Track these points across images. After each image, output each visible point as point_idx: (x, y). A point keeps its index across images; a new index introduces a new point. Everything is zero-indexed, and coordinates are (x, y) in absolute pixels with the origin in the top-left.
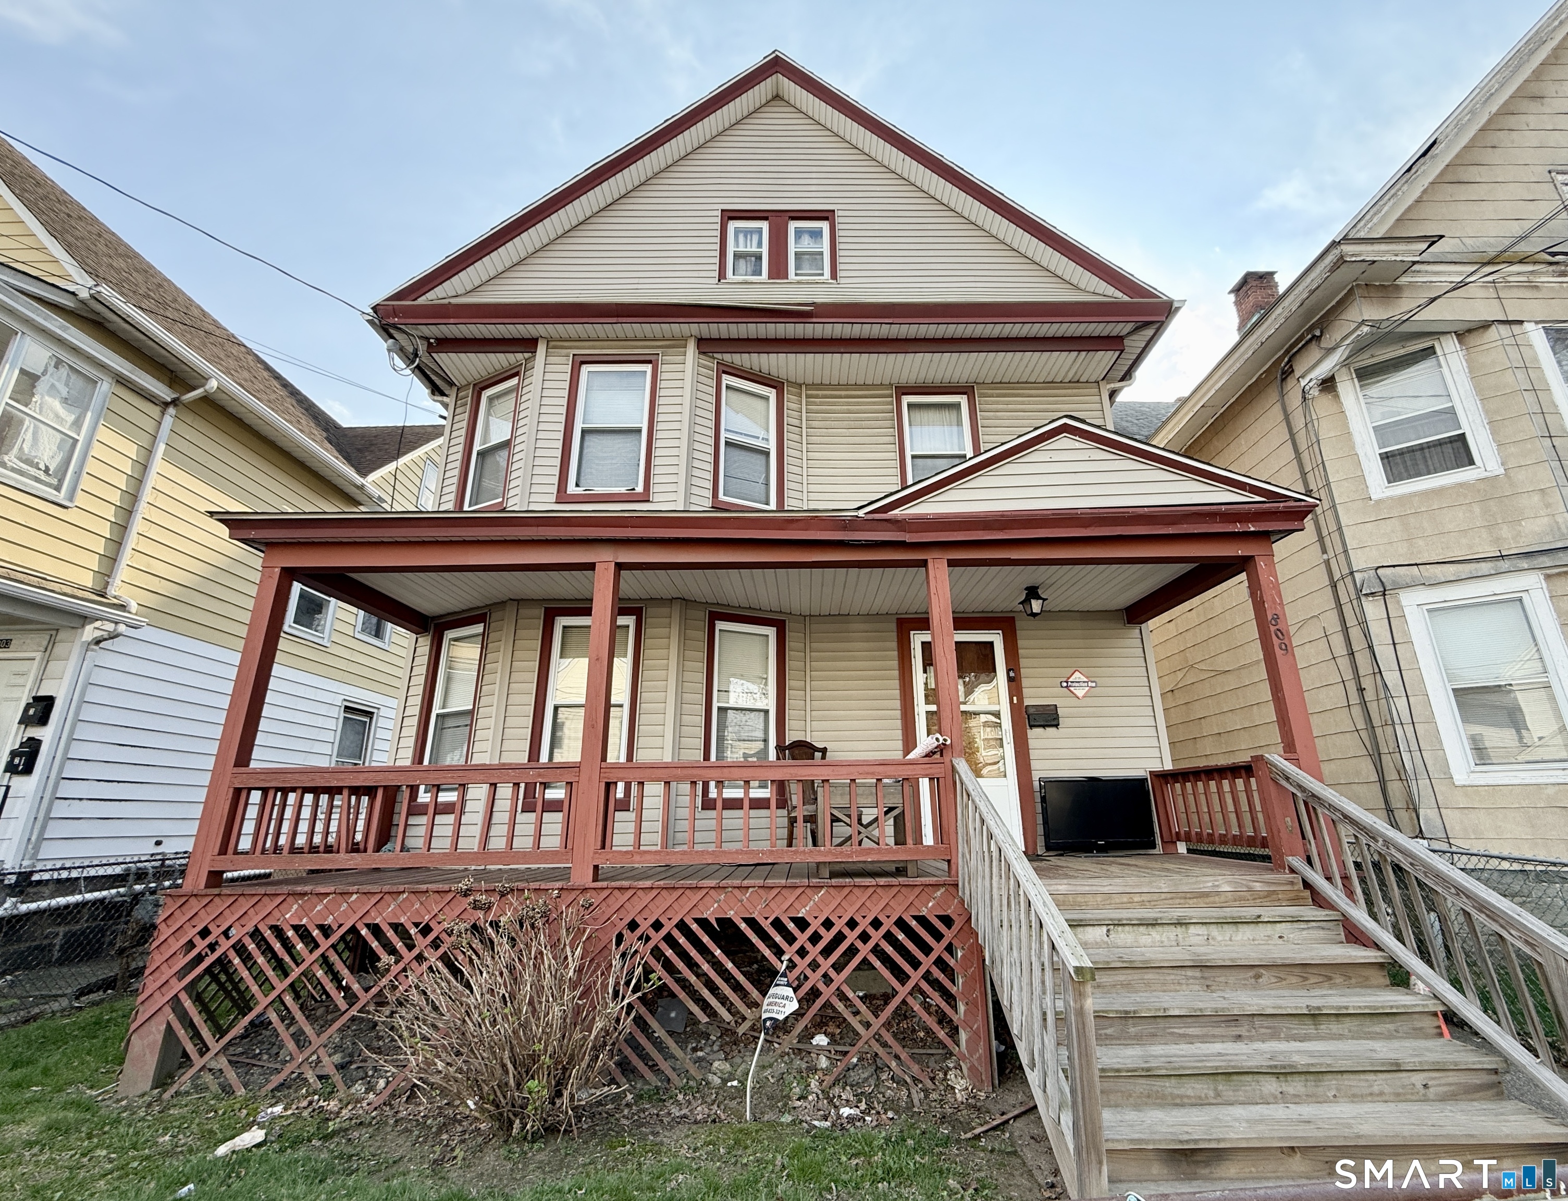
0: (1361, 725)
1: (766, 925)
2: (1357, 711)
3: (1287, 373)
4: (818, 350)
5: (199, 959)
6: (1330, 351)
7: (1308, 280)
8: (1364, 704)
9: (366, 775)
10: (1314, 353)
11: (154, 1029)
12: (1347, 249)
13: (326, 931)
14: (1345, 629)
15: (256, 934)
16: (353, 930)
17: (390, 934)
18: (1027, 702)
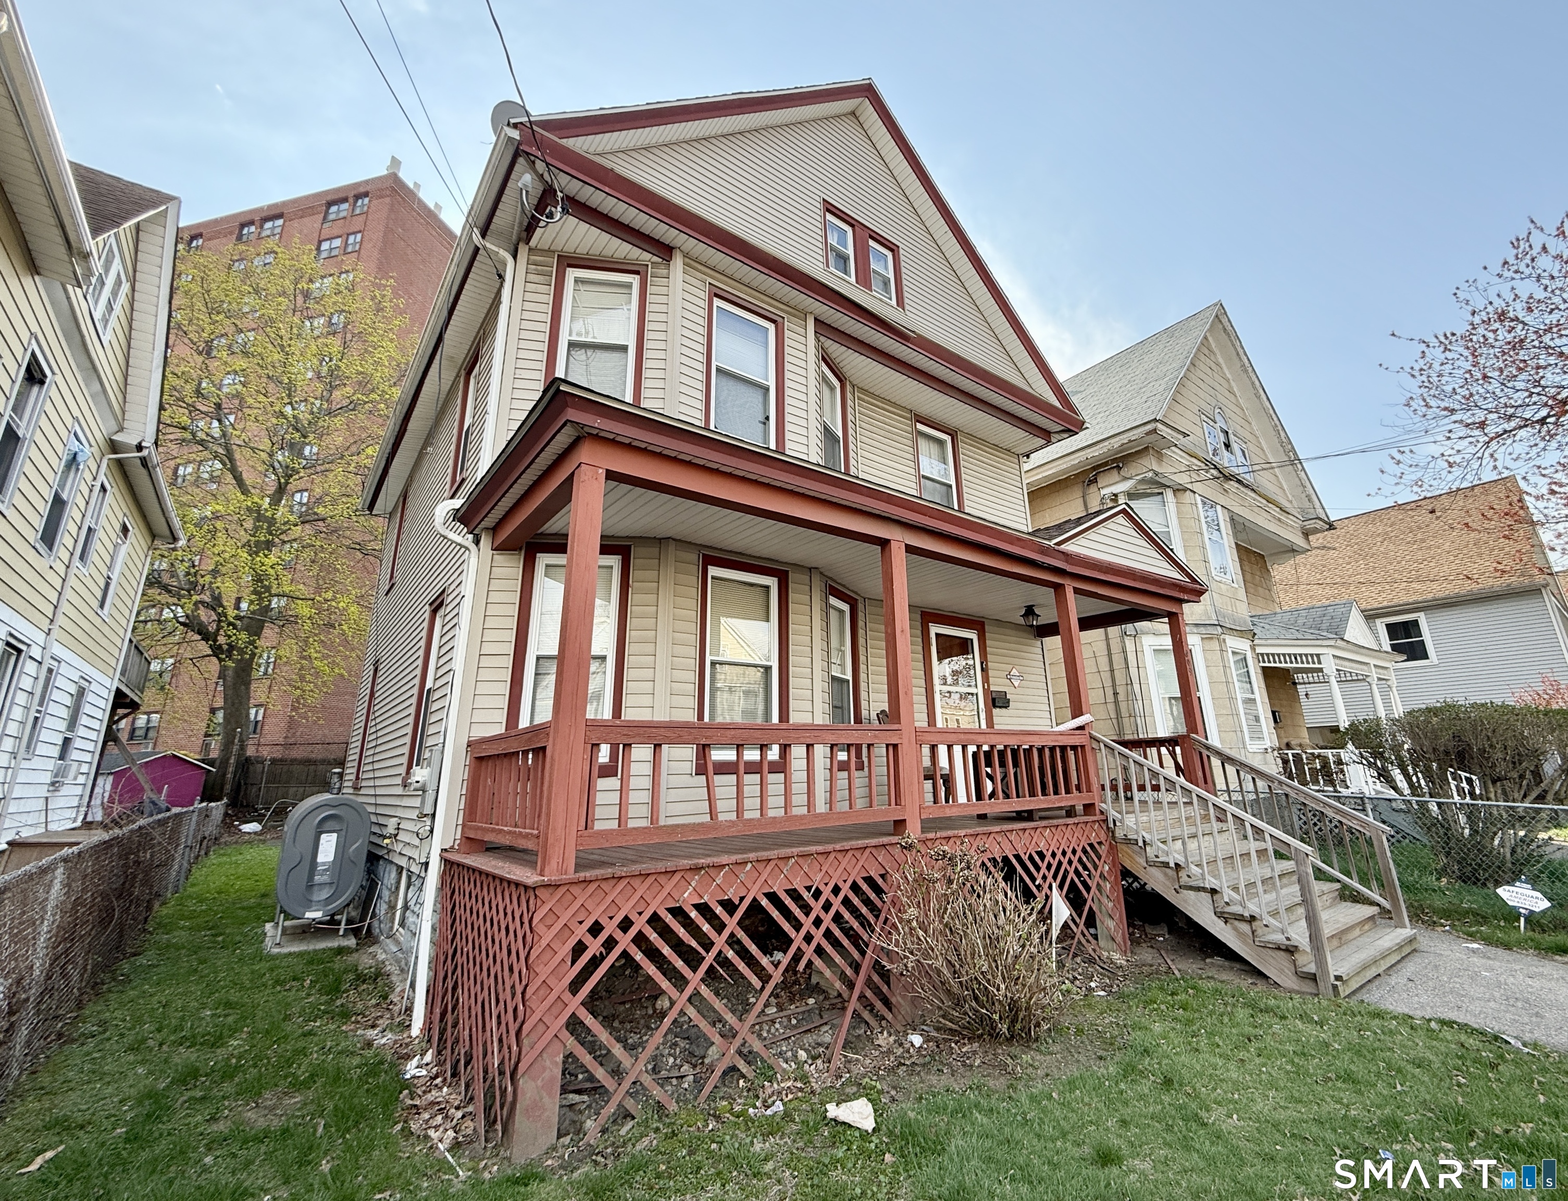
0: (1113, 715)
1: (1025, 858)
2: (1111, 707)
3: (1094, 481)
4: (879, 359)
5: (595, 962)
6: (1126, 479)
7: (1131, 433)
8: (1116, 702)
9: (733, 732)
10: (1114, 476)
11: (548, 1063)
12: (1159, 426)
13: (729, 906)
14: (1110, 655)
15: (655, 920)
16: (755, 901)
17: (788, 901)
18: (992, 688)
